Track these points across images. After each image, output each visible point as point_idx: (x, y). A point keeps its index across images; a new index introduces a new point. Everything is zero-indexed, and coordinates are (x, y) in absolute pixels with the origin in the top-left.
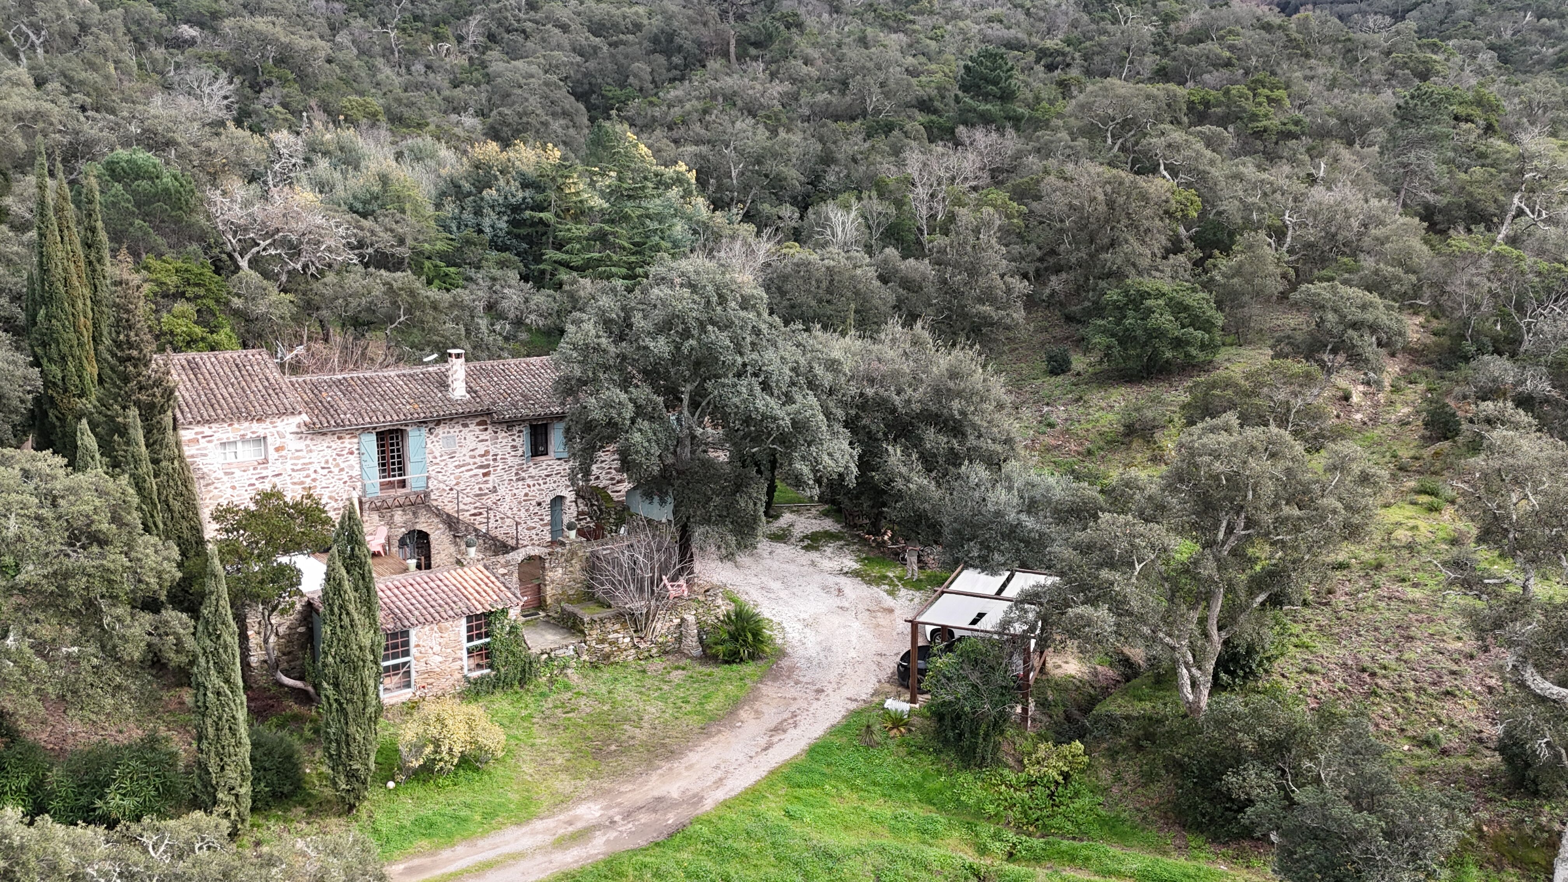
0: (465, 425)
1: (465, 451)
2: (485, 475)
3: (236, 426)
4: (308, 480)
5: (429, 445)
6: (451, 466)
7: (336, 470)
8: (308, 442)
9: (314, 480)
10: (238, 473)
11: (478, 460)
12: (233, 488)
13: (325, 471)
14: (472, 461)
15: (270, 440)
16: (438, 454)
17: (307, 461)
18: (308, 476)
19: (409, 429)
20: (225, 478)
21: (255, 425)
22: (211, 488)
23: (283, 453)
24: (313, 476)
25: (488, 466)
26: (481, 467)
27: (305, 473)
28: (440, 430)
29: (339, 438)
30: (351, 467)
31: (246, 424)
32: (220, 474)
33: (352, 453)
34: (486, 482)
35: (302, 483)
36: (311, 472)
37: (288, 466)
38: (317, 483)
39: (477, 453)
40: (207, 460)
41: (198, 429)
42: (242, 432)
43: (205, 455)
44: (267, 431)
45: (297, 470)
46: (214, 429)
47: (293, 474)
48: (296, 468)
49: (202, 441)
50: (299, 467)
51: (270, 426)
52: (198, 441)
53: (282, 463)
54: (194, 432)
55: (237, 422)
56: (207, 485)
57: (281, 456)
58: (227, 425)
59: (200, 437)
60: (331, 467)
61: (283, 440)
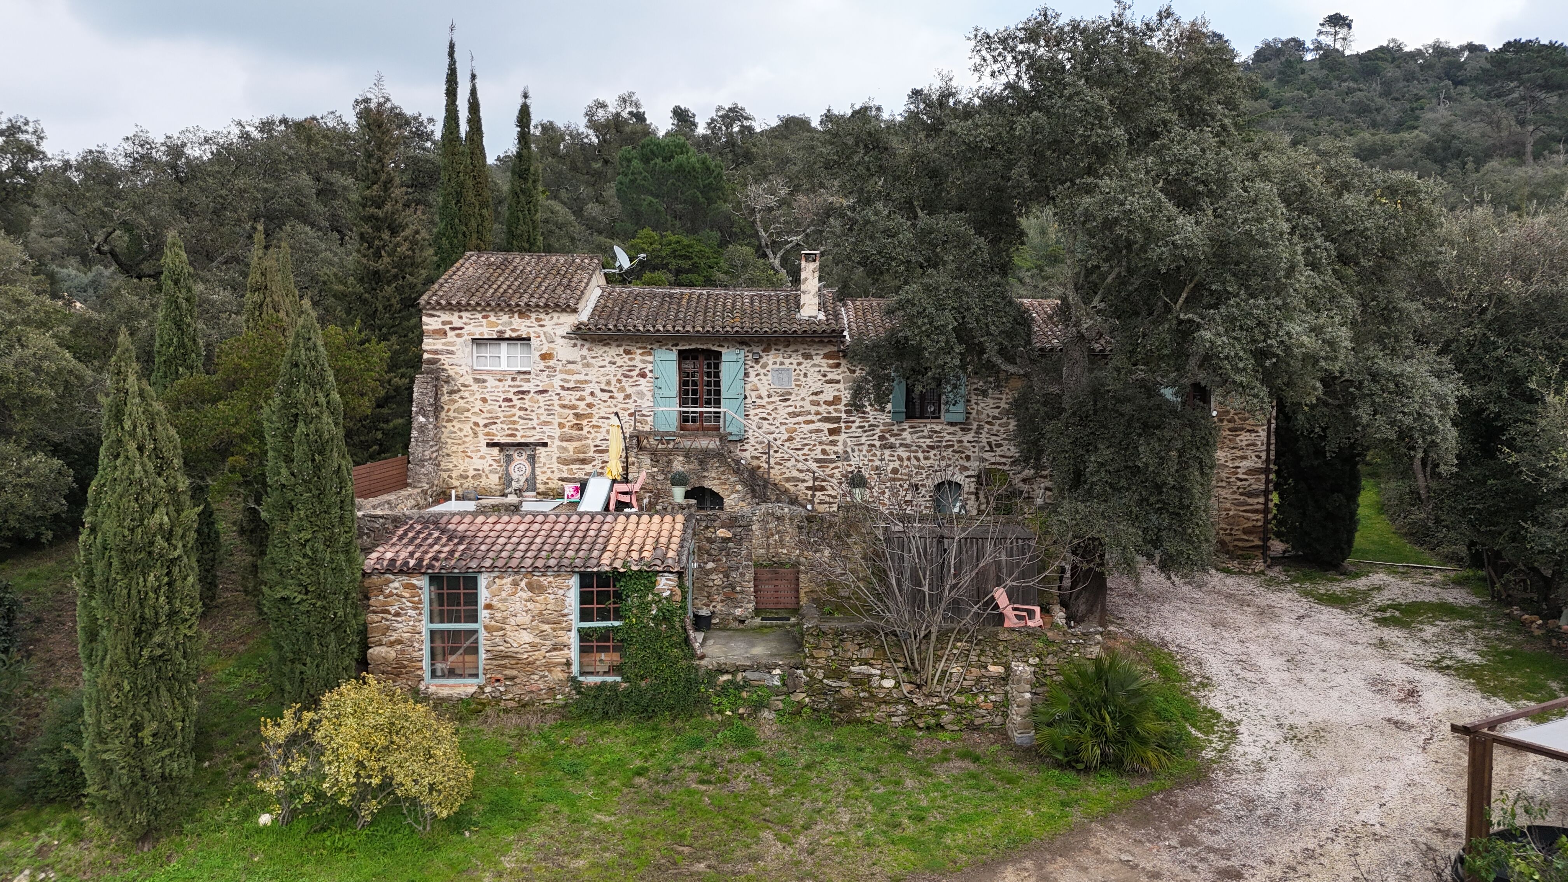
0: (807, 356)
1: (804, 393)
2: (832, 432)
3: (492, 318)
4: (582, 405)
5: (752, 377)
6: (783, 412)
7: (620, 396)
8: (585, 352)
9: (590, 406)
10: (491, 382)
11: (823, 409)
12: (484, 400)
13: (606, 396)
14: (813, 409)
15: (534, 342)
16: (764, 393)
17: (582, 377)
18: (581, 399)
19: (724, 351)
20: (475, 387)
21: (516, 321)
22: (456, 397)
23: (551, 363)
24: (589, 400)
25: (838, 420)
26: (826, 420)
27: (578, 394)
28: (771, 359)
29: (627, 352)
30: (641, 395)
31: (505, 318)
32: (469, 380)
33: (643, 375)
34: (834, 443)
35: (574, 407)
36: (586, 393)
37: (557, 382)
38: (594, 411)
39: (822, 398)
40: (453, 359)
41: (445, 316)
42: (500, 328)
43: (452, 353)
44: (531, 330)
45: (568, 389)
46: (465, 320)
47: (563, 393)
48: (567, 385)
49: (451, 334)
50: (571, 385)
51: (536, 324)
52: (445, 334)
53: (548, 376)
54: (440, 320)
55: (492, 314)
56: (451, 392)
57: (548, 367)
58: (479, 316)
59: (447, 327)
60: (614, 390)
61: (551, 345)
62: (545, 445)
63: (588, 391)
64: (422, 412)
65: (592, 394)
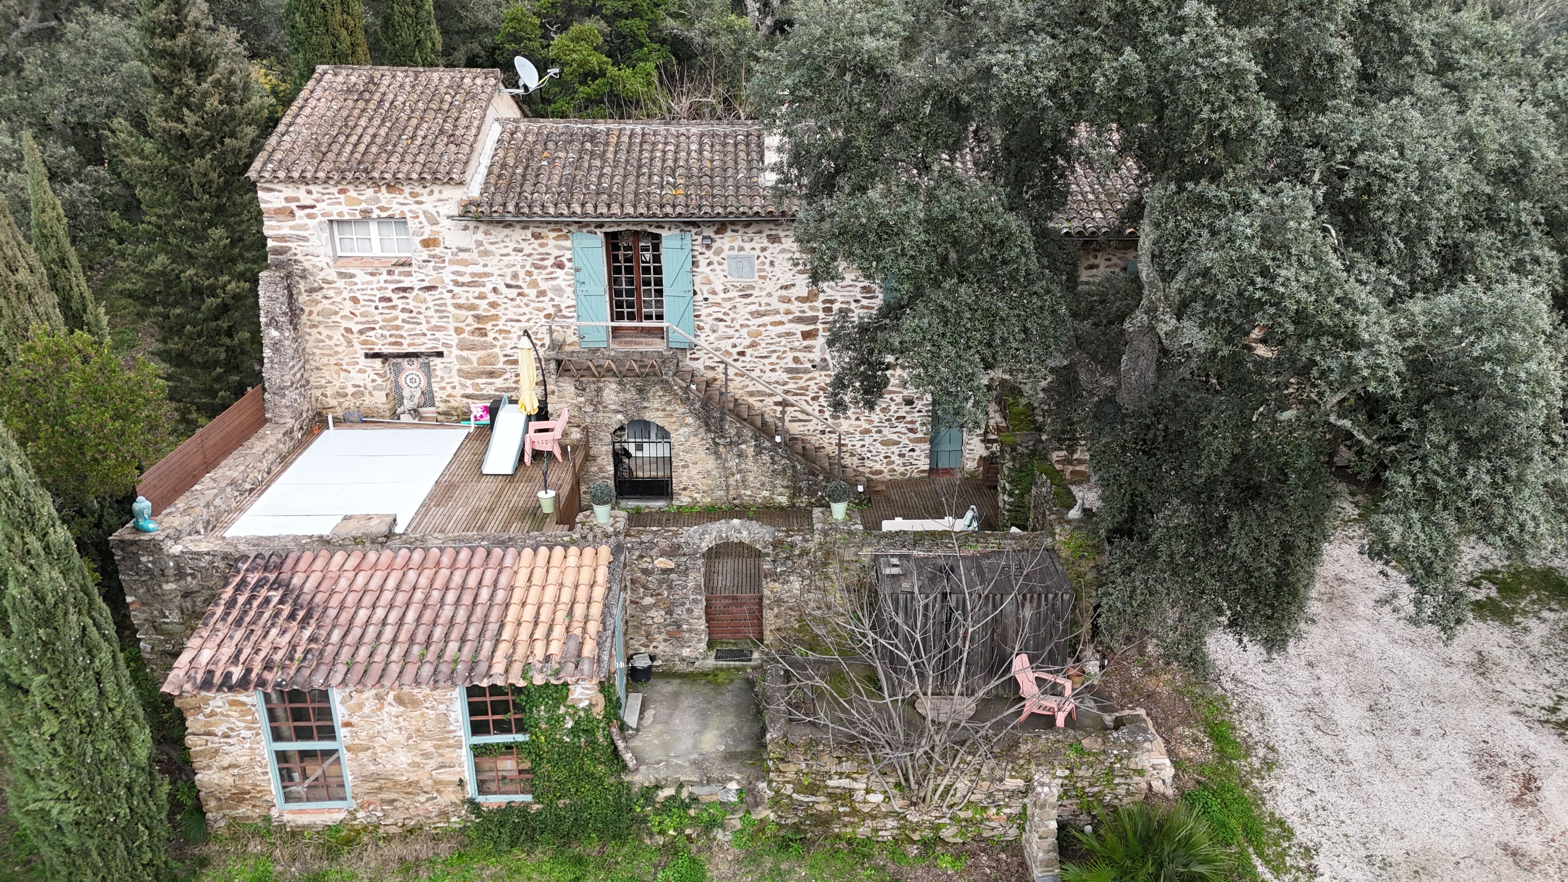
0: (774, 239)
1: (770, 286)
2: (806, 335)
3: (352, 193)
4: (483, 304)
5: (703, 268)
6: (743, 312)
7: (532, 293)
8: (480, 236)
9: (493, 305)
10: (361, 277)
11: (795, 306)
12: (355, 300)
13: (513, 293)
14: (783, 307)
15: (412, 224)
16: (719, 288)
17: (479, 269)
18: (481, 297)
19: (664, 233)
20: (341, 283)
21: (384, 196)
22: (318, 296)
23: (438, 251)
24: (492, 297)
25: (814, 320)
26: (800, 320)
27: (478, 290)
28: (726, 242)
29: (537, 236)
30: (559, 291)
31: (370, 192)
32: (332, 275)
33: (561, 266)
34: (809, 349)
35: (472, 307)
36: (487, 290)
37: (447, 276)
38: (500, 311)
39: (793, 293)
40: (307, 247)
41: (289, 191)
42: (364, 206)
43: (305, 239)
44: (406, 209)
45: (463, 284)
46: (315, 195)
47: (457, 290)
48: (461, 279)
49: (299, 213)
50: (467, 279)
51: (411, 200)
52: (292, 213)
53: (435, 269)
54: (282, 196)
55: (351, 188)
56: (311, 291)
57: (434, 256)
58: (335, 190)
59: (293, 206)
60: (523, 285)
61: (435, 228)
62: (440, 354)
63: (489, 286)
64: (273, 322)
65: (495, 290)
